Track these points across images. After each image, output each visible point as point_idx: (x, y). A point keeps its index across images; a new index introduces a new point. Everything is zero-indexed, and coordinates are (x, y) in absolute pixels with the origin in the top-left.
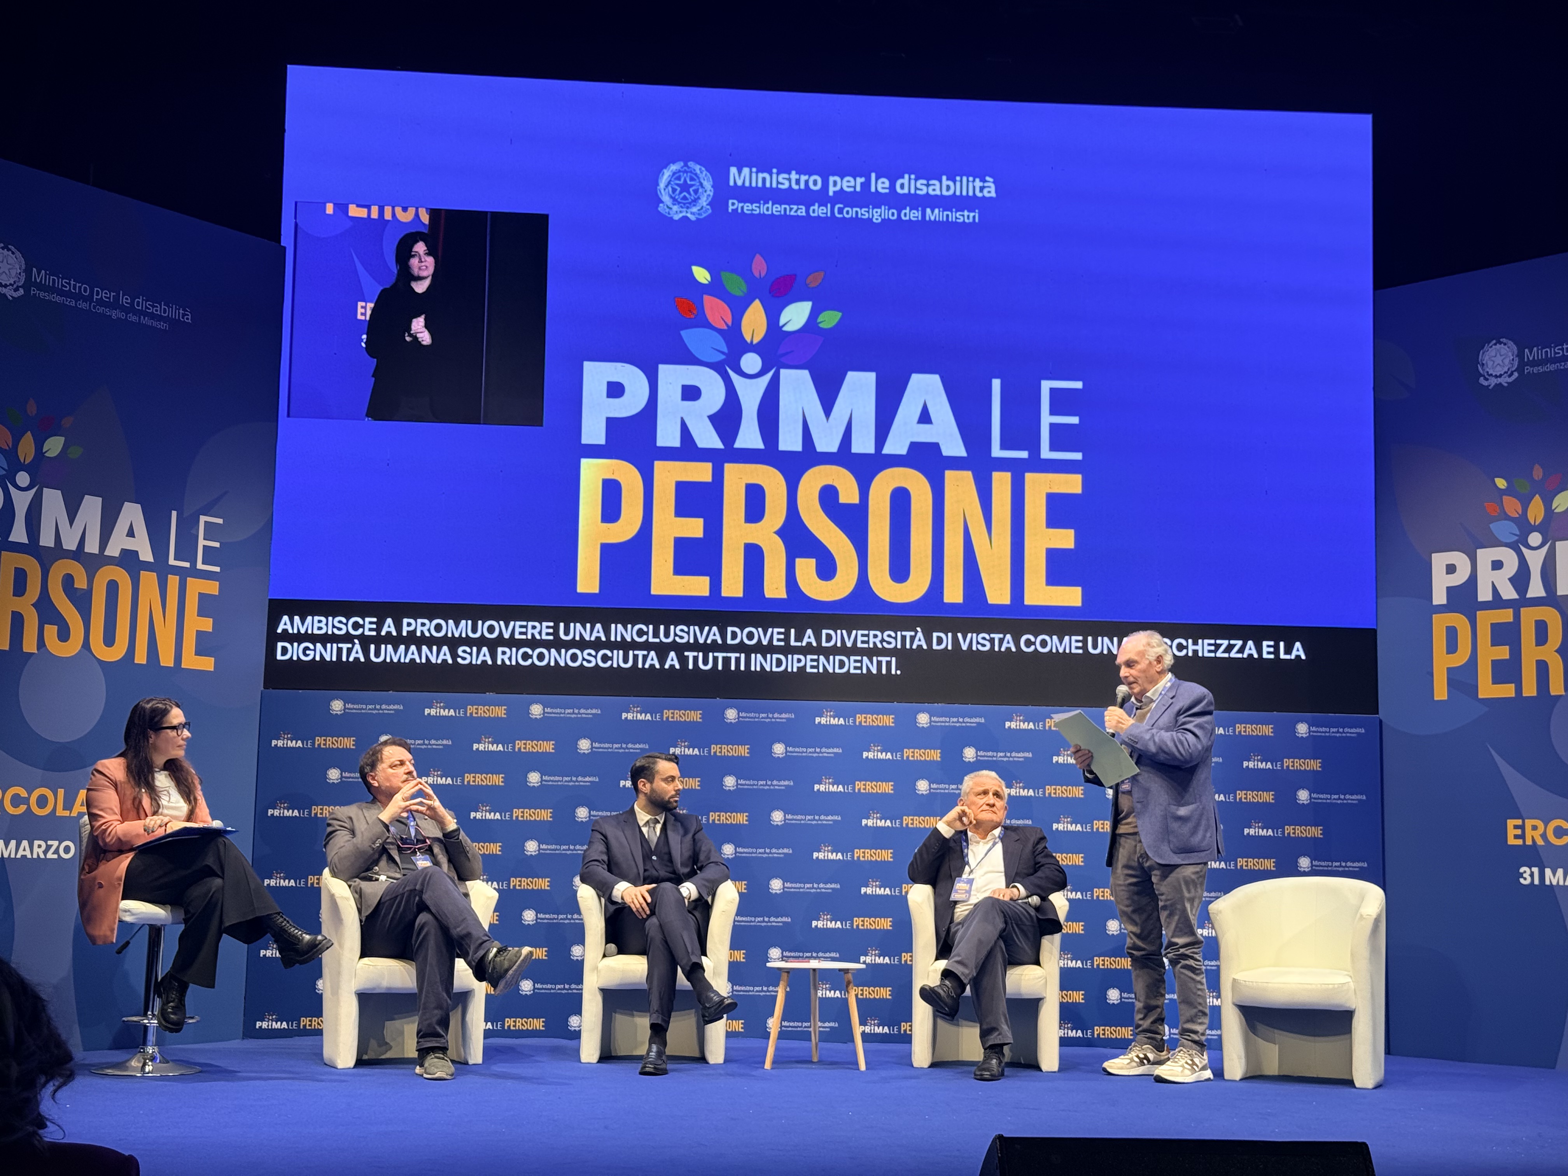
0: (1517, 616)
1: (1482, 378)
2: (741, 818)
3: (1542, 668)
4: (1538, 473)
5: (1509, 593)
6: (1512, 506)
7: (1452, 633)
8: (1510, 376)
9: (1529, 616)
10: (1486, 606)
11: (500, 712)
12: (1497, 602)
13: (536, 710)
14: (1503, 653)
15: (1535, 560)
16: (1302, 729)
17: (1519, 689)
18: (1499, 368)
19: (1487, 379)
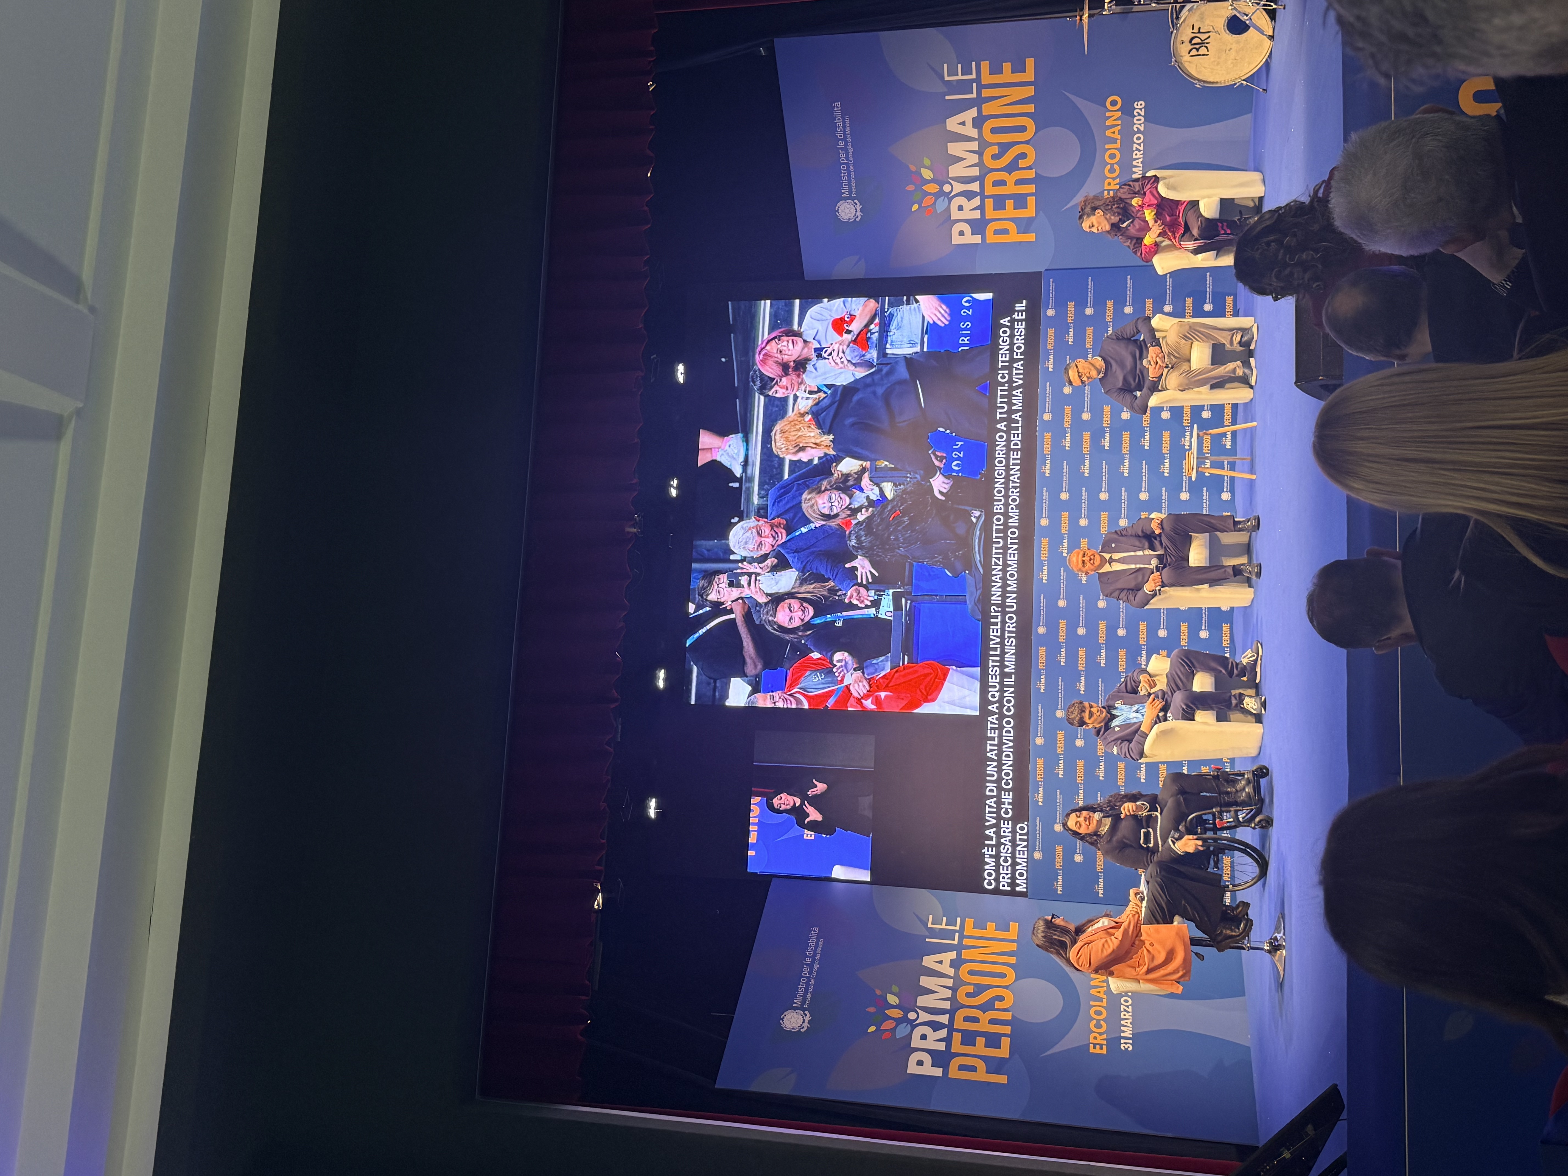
0: (989, 197)
1: (857, 219)
2: (1102, 625)
3: (1019, 182)
4: (911, 188)
5: (976, 201)
6: (928, 201)
7: (997, 232)
8: (856, 204)
9: (990, 190)
10: (983, 214)
11: (1040, 762)
12: (981, 208)
13: (1039, 741)
14: (1010, 203)
15: (959, 187)
16: (1050, 312)
17: (1031, 194)
18: (852, 211)
19: (858, 217)
